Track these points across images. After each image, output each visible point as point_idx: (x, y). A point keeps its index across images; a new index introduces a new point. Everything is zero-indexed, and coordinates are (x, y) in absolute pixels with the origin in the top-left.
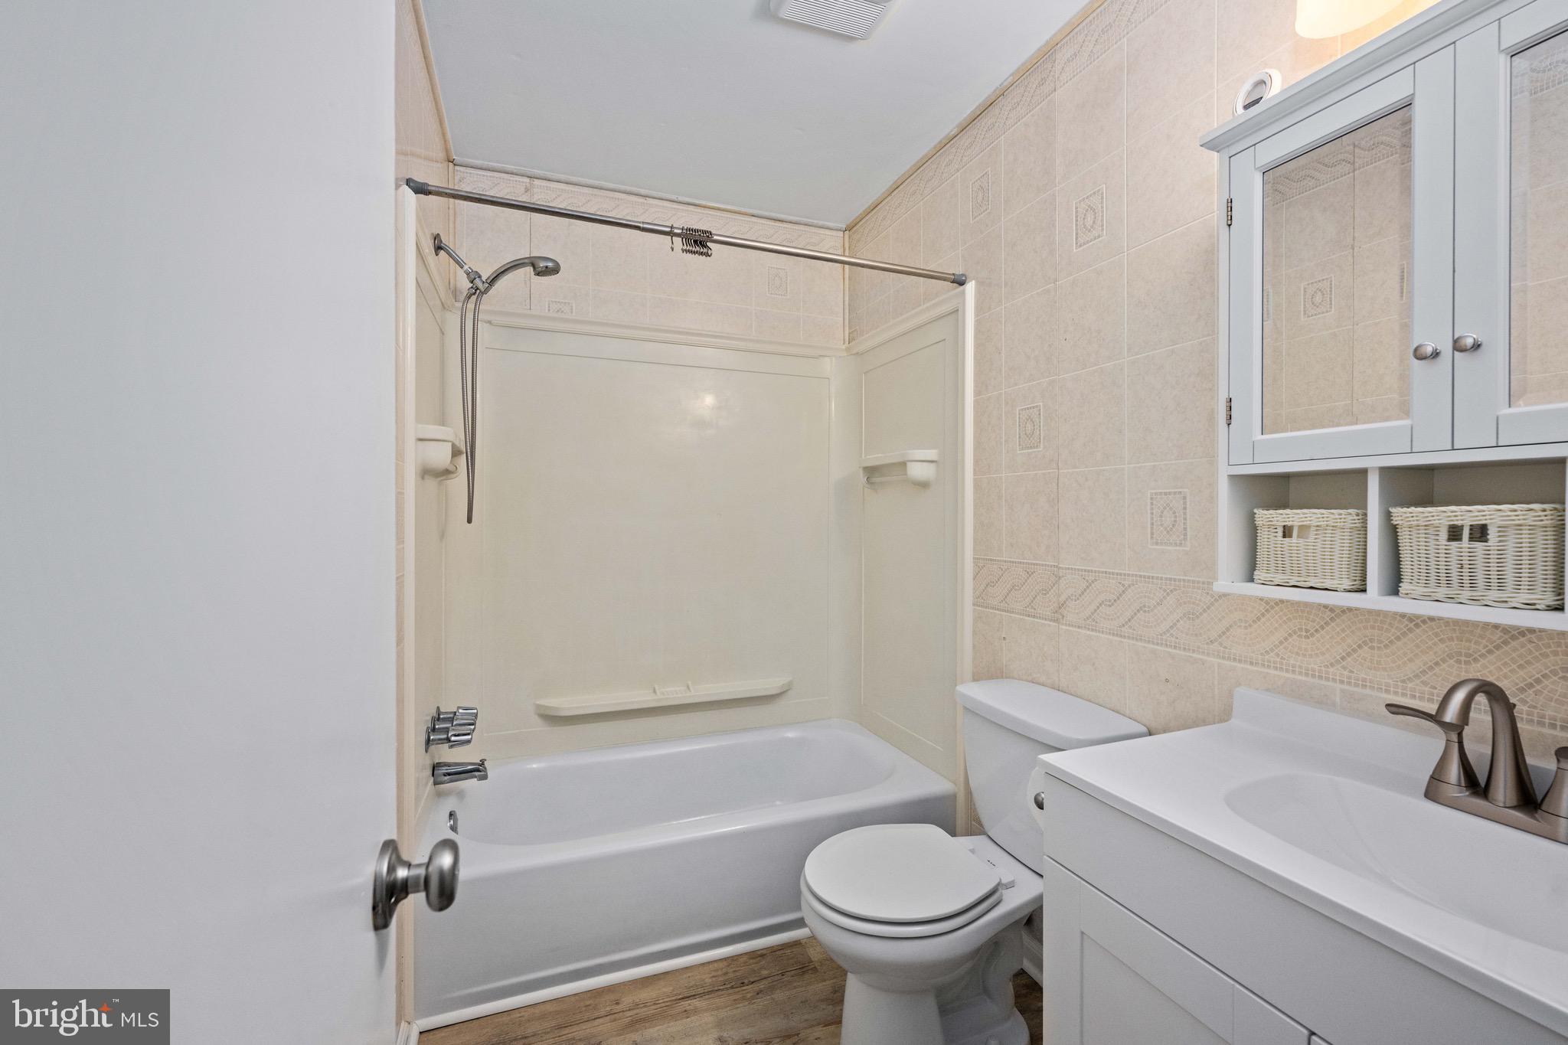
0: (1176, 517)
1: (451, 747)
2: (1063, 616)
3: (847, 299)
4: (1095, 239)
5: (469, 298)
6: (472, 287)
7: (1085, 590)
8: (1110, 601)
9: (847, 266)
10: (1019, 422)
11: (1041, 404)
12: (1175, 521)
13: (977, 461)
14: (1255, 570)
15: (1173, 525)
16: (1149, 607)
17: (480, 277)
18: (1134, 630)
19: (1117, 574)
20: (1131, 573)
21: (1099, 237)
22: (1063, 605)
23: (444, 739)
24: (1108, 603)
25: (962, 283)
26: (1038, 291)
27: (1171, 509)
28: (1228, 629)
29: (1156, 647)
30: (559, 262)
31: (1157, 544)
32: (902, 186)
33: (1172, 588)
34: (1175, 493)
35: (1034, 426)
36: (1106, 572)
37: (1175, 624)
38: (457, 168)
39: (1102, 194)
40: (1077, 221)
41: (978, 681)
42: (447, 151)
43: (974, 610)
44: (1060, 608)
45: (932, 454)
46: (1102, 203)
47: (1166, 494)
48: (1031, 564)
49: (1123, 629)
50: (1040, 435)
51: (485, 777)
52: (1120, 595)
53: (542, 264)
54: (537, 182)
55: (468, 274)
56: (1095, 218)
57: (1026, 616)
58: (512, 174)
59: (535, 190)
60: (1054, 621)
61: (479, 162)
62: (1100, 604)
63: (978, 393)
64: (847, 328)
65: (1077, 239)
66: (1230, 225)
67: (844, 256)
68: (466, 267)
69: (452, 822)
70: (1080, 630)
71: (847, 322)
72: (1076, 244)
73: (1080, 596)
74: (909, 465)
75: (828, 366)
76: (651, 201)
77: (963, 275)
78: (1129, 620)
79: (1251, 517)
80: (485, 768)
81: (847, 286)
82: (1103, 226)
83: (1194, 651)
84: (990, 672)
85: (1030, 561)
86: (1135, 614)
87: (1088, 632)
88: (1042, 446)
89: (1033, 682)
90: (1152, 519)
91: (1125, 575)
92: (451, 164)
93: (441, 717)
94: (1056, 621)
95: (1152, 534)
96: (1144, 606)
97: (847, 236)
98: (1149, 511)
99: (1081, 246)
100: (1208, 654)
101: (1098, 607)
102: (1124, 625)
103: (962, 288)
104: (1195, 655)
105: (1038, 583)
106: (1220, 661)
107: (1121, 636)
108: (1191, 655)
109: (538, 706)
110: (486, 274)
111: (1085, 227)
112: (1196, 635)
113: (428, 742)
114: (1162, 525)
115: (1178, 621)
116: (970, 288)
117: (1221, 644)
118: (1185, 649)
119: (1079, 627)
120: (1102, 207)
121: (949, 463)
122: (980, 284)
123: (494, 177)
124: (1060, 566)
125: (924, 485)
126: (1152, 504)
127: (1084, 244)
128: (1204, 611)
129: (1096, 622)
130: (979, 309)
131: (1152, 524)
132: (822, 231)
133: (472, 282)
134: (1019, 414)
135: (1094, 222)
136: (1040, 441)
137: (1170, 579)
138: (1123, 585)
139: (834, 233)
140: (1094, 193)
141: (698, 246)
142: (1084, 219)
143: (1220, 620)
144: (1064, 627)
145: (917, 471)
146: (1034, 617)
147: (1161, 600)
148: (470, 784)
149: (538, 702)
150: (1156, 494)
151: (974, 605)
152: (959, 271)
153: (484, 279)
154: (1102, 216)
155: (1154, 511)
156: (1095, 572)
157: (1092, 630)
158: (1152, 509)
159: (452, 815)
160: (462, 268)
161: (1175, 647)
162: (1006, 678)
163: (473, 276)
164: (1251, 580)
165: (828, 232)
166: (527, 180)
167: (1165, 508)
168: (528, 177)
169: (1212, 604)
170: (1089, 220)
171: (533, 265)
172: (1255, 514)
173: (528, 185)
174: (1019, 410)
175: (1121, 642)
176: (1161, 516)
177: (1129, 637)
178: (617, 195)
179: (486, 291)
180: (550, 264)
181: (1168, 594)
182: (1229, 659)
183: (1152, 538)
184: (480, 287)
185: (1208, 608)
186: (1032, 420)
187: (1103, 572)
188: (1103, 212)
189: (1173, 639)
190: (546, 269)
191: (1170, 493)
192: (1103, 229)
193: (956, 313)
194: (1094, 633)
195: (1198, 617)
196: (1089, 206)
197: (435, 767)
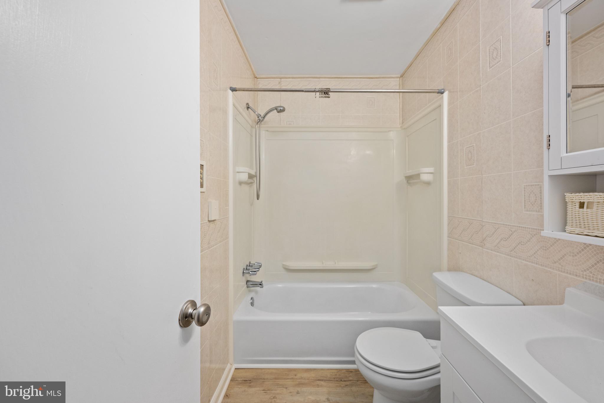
0: (536, 197)
1: (250, 275)
2: (485, 245)
3: (401, 106)
4: (497, 63)
5: (258, 123)
6: (258, 120)
7: (494, 233)
8: (505, 238)
9: (401, 94)
10: (466, 154)
11: (475, 144)
12: (536, 199)
13: (449, 172)
14: (566, 226)
15: (535, 202)
16: (524, 242)
17: (261, 116)
18: (517, 253)
19: (509, 225)
20: (515, 225)
21: (499, 61)
22: (484, 239)
23: (248, 272)
24: (505, 239)
25: (442, 93)
26: (473, 92)
27: (534, 193)
28: (563, 256)
29: (527, 263)
30: (285, 107)
31: (527, 211)
32: (420, 54)
33: (535, 233)
34: (536, 185)
35: (472, 155)
36: (503, 224)
37: (536, 252)
38: (258, 79)
39: (501, 40)
40: (489, 56)
41: (449, 271)
42: (254, 75)
43: (448, 240)
44: (483, 240)
45: (431, 170)
46: (500, 45)
47: (531, 186)
48: (471, 219)
49: (511, 253)
50: (474, 159)
51: (262, 287)
52: (510, 236)
53: (279, 109)
54: (282, 80)
55: (257, 115)
56: (497, 53)
57: (469, 243)
58: (274, 78)
59: (282, 82)
60: (481, 247)
61: (264, 76)
62: (501, 240)
63: (449, 141)
64: (401, 118)
65: (489, 64)
66: (548, 45)
67: (400, 89)
68: (256, 113)
69: (252, 301)
70: (492, 252)
71: (401, 116)
72: (489, 67)
73: (492, 235)
74: (421, 175)
75: (392, 135)
76: (321, 79)
77: (442, 89)
78: (514, 248)
79: (564, 197)
80: (262, 284)
81: (401, 100)
82: (501, 56)
83: (546, 266)
84: (454, 268)
85: (470, 218)
86: (517, 245)
87: (496, 253)
88: (475, 164)
89: (472, 275)
90: (525, 198)
91: (512, 226)
92: (256, 79)
93: (250, 265)
94: (482, 247)
95: (525, 206)
96: (521, 242)
97: (401, 80)
98: (523, 194)
99: (491, 68)
100: (553, 269)
101: (500, 241)
102: (512, 251)
103: (442, 95)
104: (546, 269)
105: (474, 228)
106: (559, 273)
107: (511, 256)
108: (545, 268)
109: (283, 265)
110: (262, 114)
111: (493, 58)
112: (547, 258)
113: (243, 272)
114: (530, 201)
115: (538, 250)
116: (446, 95)
117: (560, 264)
118: (541, 265)
119: (491, 250)
120: (501, 47)
121: (438, 173)
122: (450, 92)
123: (268, 80)
124: (484, 220)
125: (428, 183)
126: (525, 191)
127: (493, 66)
128: (551, 246)
129: (499, 248)
130: (450, 104)
131: (525, 201)
132: (390, 79)
133: (258, 118)
134: (466, 150)
135: (497, 55)
136: (474, 162)
137: (534, 229)
138: (511, 231)
139: (395, 79)
140: (497, 41)
141: (325, 94)
142: (492, 54)
143: (559, 251)
144: (485, 250)
145: (425, 177)
146: (472, 244)
147: (530, 239)
148: (258, 289)
149: (283, 263)
150: (526, 186)
151: (448, 237)
152: (440, 88)
153: (262, 116)
154: (501, 51)
155: (526, 194)
156: (499, 224)
157: (498, 252)
158: (525, 193)
159: (252, 298)
160: (255, 113)
161: (537, 264)
162: (461, 271)
163: (259, 116)
164: (565, 231)
165: (393, 79)
166: (279, 79)
167: (531, 193)
168: (280, 78)
169: (555, 243)
170: (495, 54)
171: (276, 109)
172: (566, 196)
173: (280, 81)
174: (466, 148)
175: (511, 259)
176: (529, 197)
177: (514, 257)
178: (309, 79)
179: (263, 120)
180: (282, 109)
181: (533, 236)
182: (564, 272)
183: (525, 208)
184: (260, 119)
185: (553, 244)
186: (471, 152)
187: (502, 224)
188: (501, 49)
189: (535, 259)
190: (281, 110)
191: (533, 185)
192: (501, 58)
193: (440, 106)
194: (498, 254)
195: (548, 249)
196: (495, 48)
197: (247, 281)
